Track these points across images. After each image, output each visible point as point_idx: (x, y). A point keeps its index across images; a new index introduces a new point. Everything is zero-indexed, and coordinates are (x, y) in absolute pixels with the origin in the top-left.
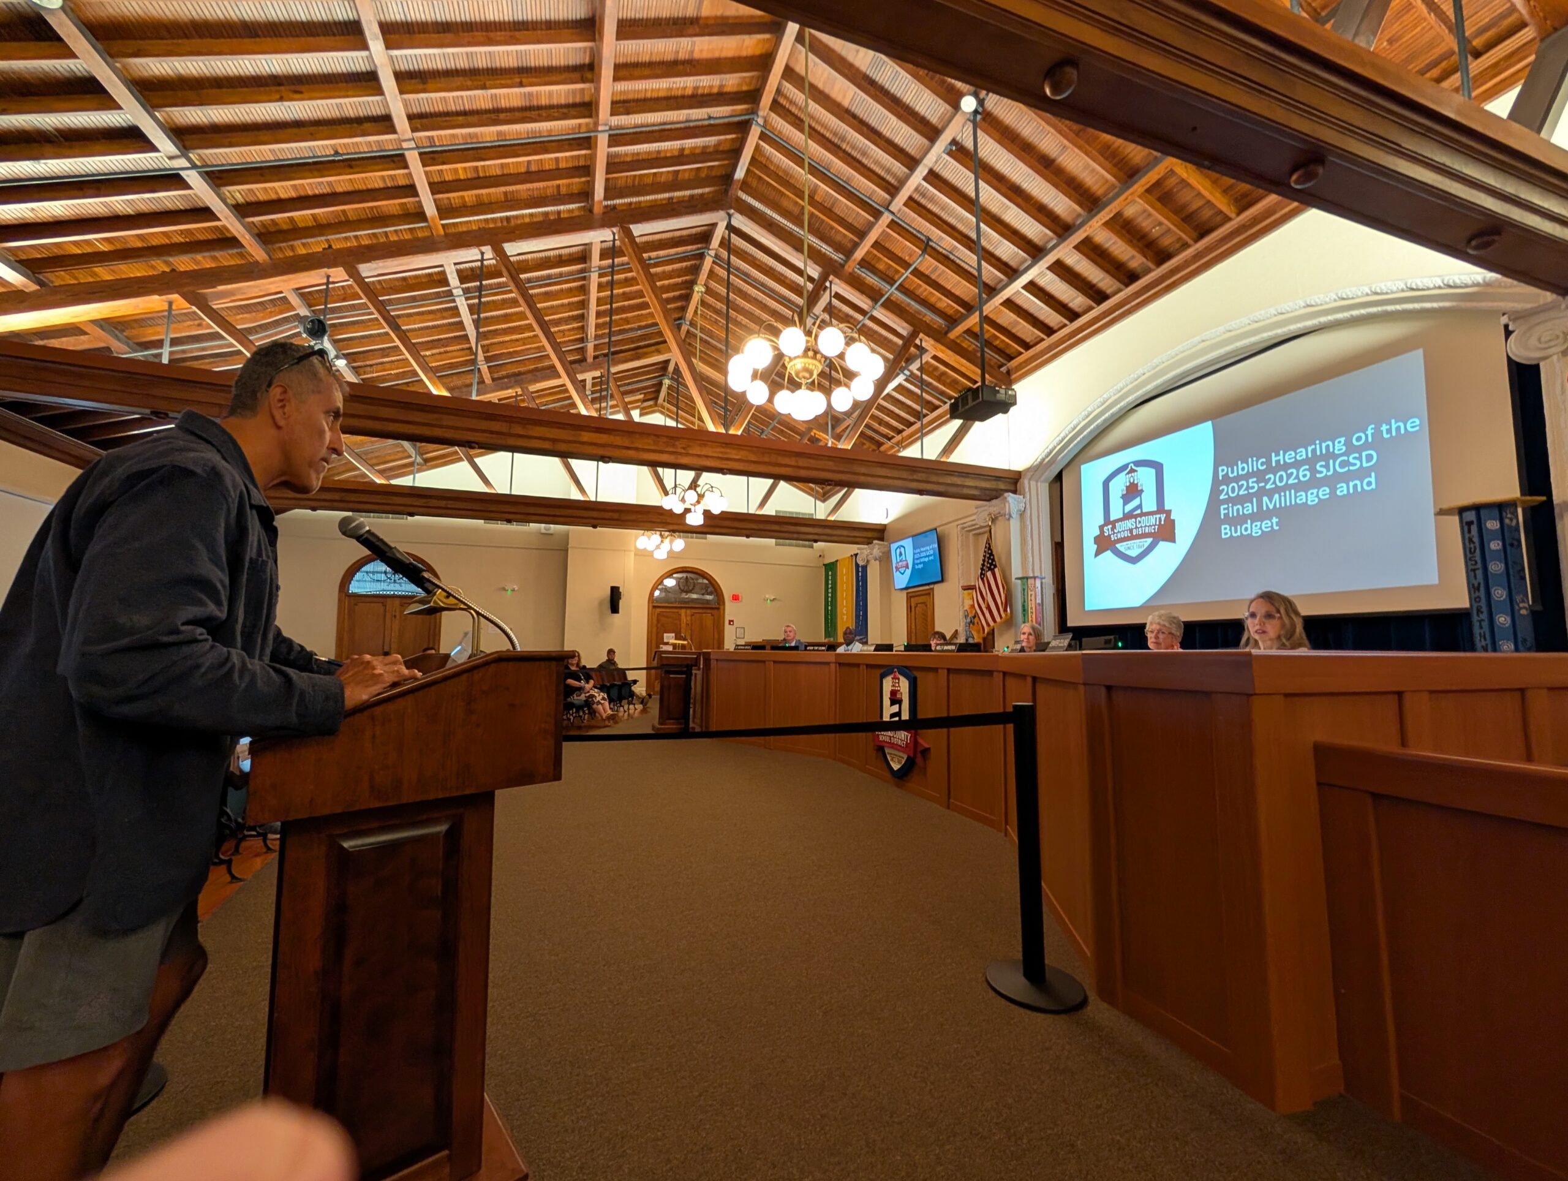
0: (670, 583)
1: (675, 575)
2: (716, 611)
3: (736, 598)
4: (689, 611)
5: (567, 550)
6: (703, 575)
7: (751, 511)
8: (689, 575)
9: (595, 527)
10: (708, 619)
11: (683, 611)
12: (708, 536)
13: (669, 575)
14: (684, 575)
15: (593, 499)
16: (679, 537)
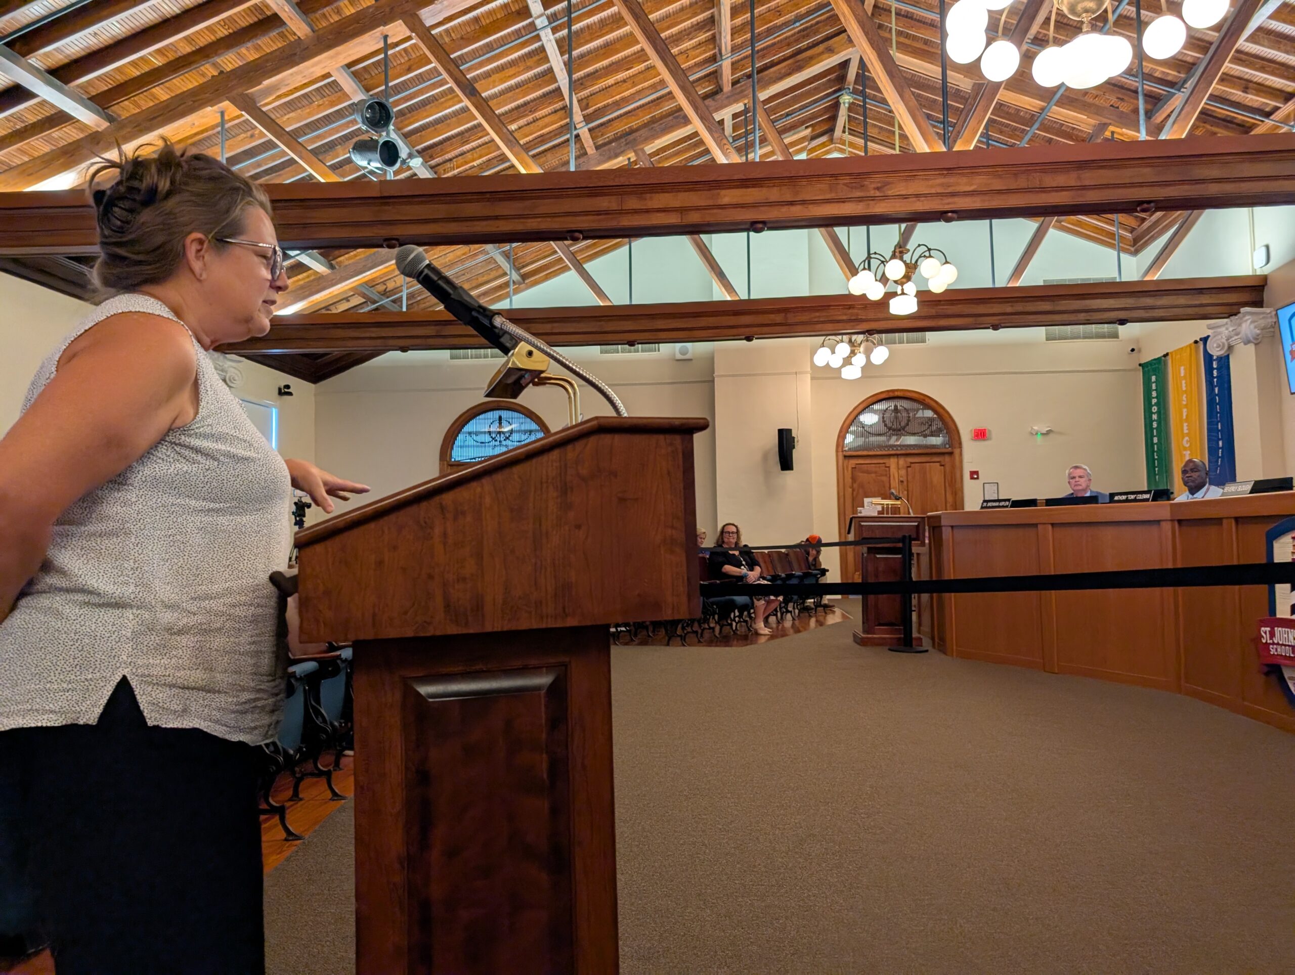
0: (870, 419)
1: (876, 407)
2: (947, 459)
3: (981, 435)
4: (902, 461)
5: (713, 381)
6: (924, 401)
7: (1001, 282)
8: (901, 404)
9: (749, 339)
10: (935, 473)
11: (892, 462)
12: (929, 335)
13: (866, 406)
14: (890, 405)
15: (744, 296)
16: (881, 343)
